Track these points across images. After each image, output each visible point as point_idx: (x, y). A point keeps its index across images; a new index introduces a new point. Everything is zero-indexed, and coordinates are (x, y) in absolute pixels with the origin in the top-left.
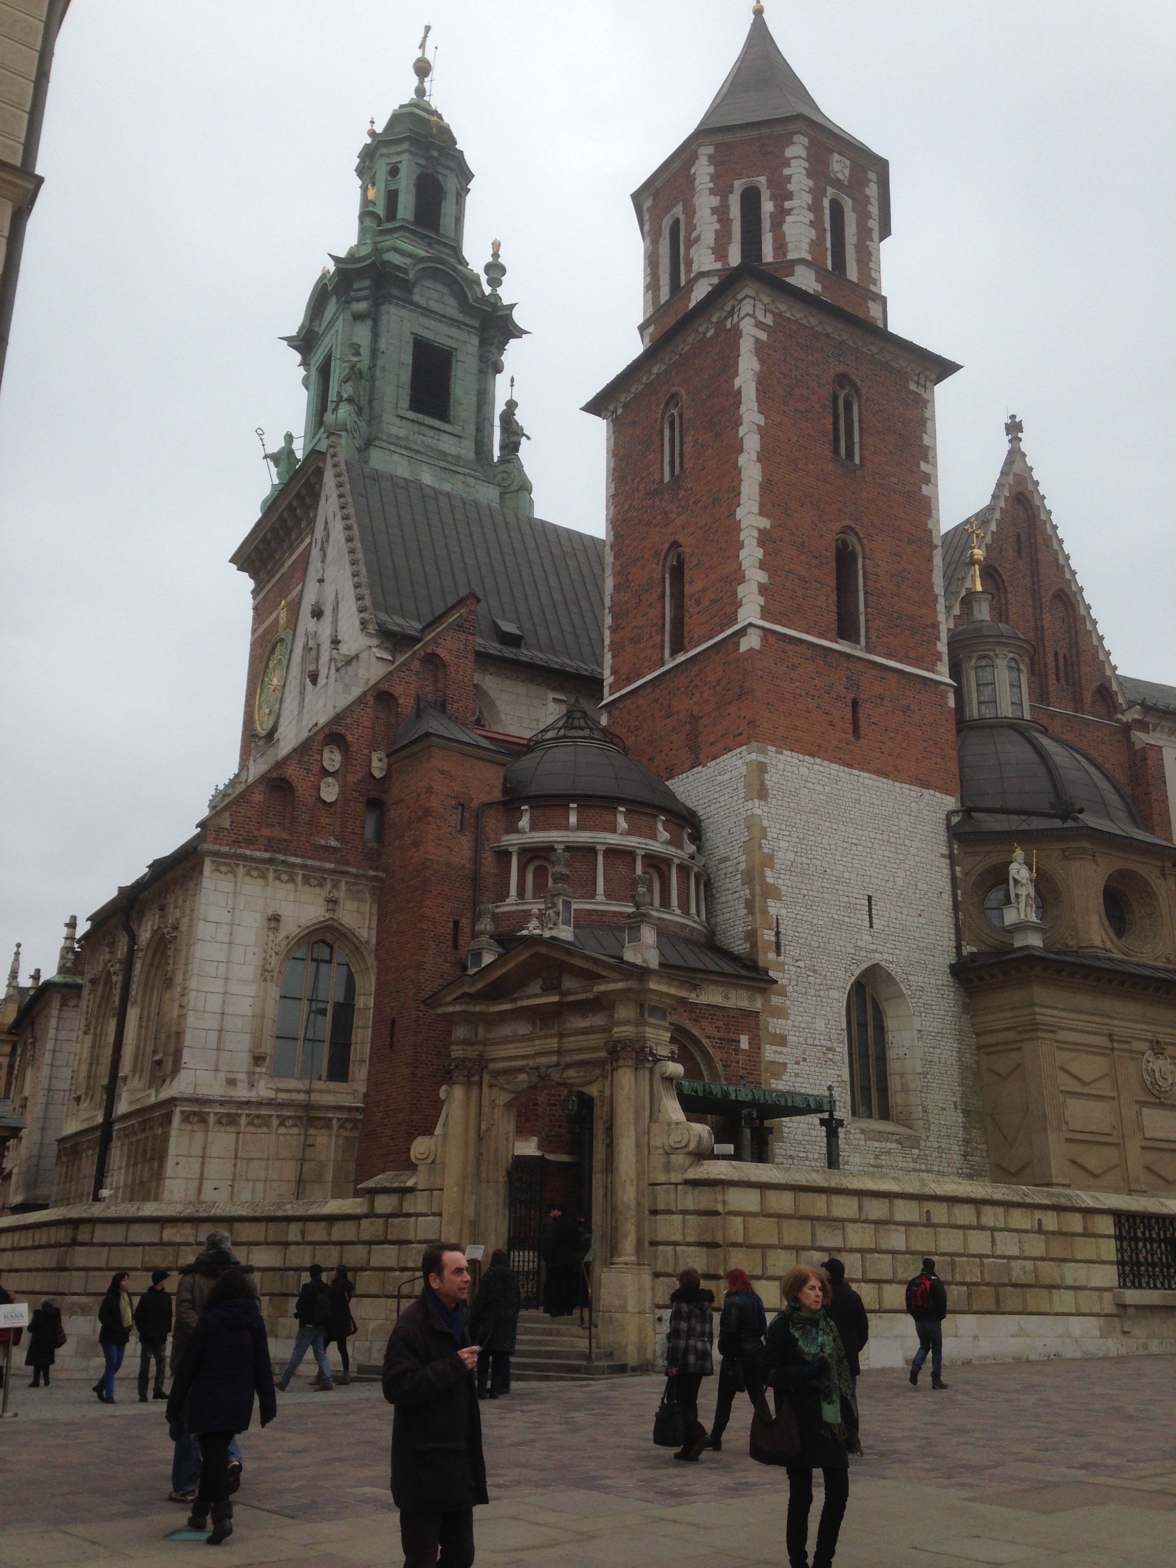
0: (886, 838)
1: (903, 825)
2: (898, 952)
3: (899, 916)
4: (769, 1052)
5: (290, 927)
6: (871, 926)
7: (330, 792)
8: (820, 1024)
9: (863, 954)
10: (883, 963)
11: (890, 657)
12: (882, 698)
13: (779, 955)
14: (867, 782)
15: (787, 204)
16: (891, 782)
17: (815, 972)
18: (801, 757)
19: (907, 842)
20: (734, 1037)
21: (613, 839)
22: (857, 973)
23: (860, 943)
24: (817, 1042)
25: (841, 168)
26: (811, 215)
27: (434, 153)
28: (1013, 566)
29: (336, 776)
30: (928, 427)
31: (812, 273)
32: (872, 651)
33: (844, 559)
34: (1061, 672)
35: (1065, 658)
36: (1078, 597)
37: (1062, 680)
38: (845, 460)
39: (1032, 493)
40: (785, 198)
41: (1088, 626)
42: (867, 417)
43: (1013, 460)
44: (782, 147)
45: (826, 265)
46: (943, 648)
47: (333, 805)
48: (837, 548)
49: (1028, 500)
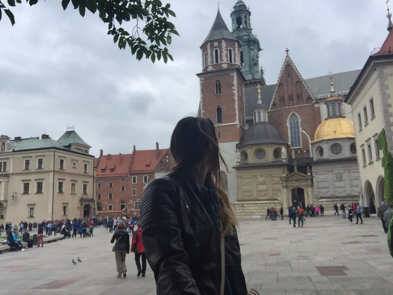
7: (167, 161)
11: (226, 123)
12: (224, 130)
15: (208, 56)
25: (216, 44)
26: (211, 56)
27: (238, 13)
28: (287, 81)
29: (168, 159)
30: (234, 80)
31: (211, 66)
32: (223, 123)
33: (219, 110)
34: (299, 98)
35: (301, 94)
36: (302, 81)
37: (300, 99)
38: (218, 94)
39: (291, 63)
40: (207, 55)
41: (305, 86)
42: (222, 85)
43: (286, 58)
44: (207, 46)
45: (213, 63)
46: (237, 117)
47: (168, 163)
48: (217, 109)
49: (290, 65)
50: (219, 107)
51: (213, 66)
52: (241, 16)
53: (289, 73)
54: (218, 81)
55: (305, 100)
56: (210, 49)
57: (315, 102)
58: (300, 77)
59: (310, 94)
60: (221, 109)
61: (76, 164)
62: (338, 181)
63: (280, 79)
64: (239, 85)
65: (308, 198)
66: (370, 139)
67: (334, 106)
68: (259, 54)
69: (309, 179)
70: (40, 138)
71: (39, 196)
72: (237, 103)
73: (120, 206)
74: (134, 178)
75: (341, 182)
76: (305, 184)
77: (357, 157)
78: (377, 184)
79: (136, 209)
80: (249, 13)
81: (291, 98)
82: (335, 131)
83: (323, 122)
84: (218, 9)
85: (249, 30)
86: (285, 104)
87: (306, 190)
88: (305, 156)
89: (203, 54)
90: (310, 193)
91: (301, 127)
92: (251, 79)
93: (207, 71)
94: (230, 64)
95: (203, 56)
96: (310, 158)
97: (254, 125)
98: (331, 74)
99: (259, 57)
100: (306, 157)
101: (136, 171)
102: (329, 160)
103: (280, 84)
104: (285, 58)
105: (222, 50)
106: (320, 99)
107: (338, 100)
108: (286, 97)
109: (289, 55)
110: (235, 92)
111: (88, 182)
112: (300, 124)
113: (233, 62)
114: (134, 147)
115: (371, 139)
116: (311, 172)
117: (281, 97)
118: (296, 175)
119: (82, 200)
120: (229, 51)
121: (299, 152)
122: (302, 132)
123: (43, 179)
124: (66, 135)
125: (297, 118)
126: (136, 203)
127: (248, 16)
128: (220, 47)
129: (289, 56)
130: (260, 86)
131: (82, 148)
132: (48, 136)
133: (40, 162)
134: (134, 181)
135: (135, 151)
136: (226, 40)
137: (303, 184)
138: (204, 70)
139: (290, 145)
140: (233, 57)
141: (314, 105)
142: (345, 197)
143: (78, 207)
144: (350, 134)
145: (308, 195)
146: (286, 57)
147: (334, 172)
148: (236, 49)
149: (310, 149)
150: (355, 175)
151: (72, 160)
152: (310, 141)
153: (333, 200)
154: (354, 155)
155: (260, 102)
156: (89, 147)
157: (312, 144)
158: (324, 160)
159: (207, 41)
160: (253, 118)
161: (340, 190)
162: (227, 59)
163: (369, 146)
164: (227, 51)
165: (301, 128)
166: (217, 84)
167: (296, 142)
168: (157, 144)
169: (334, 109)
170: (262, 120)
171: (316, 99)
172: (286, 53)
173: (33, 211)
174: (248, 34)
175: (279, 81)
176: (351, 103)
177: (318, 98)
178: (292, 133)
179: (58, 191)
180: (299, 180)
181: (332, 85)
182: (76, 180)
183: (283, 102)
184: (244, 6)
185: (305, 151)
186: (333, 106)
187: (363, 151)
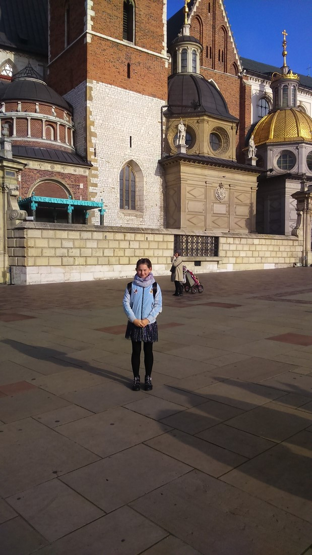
0: (138, 116)
1: (145, 111)
2: (140, 156)
3: (141, 143)
4: (91, 189)
6: (131, 147)
8: (110, 180)
9: (127, 156)
10: (134, 160)
11: (143, 47)
12: (139, 63)
13: (95, 156)
14: (132, 95)
16: (141, 95)
17: (109, 163)
18: (106, 85)
19: (146, 117)
20: (77, 184)
21: (34, 115)
22: (124, 163)
23: (126, 153)
24: (108, 186)
28: (207, 17)
32: (135, 44)
35: (223, 52)
36: (229, 29)
41: (232, 40)
48: (124, 3)
53: (209, 4)
55: (229, 67)
57: (244, 76)
60: (132, 7)
81: (209, 52)
103: (196, 17)
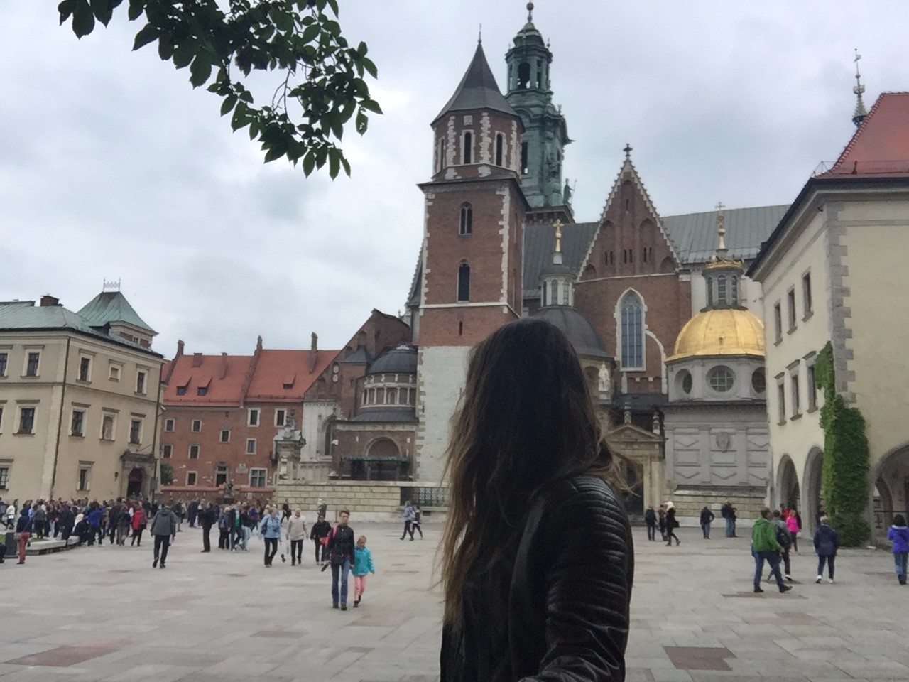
4: (417, 442)
5: (324, 418)
7: (335, 379)
8: (438, 432)
11: (479, 302)
12: (472, 319)
13: (423, 412)
15: (448, 145)
20: (406, 439)
21: (380, 385)
24: (436, 437)
25: (468, 120)
26: (454, 147)
27: (524, 53)
28: (622, 217)
29: (337, 374)
30: (504, 206)
31: (453, 170)
32: (471, 302)
33: (465, 271)
34: (647, 257)
35: (650, 249)
36: (657, 220)
37: (648, 260)
38: (466, 234)
39: (634, 178)
40: (447, 143)
41: (662, 231)
42: (474, 215)
43: (624, 166)
44: (447, 123)
45: (459, 163)
46: (504, 291)
47: (337, 382)
48: (461, 268)
49: (631, 183)
50: (464, 265)
51: (457, 169)
52: (528, 62)
53: (628, 201)
54: (467, 204)
55: (658, 265)
56: (454, 130)
57: (680, 271)
58: (651, 211)
59: (672, 250)
60: (468, 269)
61: (119, 372)
62: (720, 451)
63: (607, 213)
64: (514, 217)
65: (651, 486)
66: (798, 361)
67: (724, 282)
68: (563, 151)
69: (654, 443)
70: (38, 304)
71: (25, 440)
72: (505, 258)
73: (216, 475)
74: (254, 414)
75: (728, 453)
76: (647, 453)
77: (765, 401)
78: (807, 462)
79: (252, 485)
80: (549, 57)
81: (628, 256)
82: (721, 339)
83: (696, 315)
84: (480, 41)
85: (546, 94)
86: (615, 269)
87: (648, 467)
88: (651, 389)
89: (437, 139)
90: (656, 475)
91: (646, 323)
92: (542, 205)
93: (444, 179)
94: (497, 169)
95: (436, 144)
96: (663, 395)
97: (542, 310)
98: (722, 209)
99: (563, 157)
100: (653, 391)
101: (259, 396)
102: (703, 402)
103: (606, 223)
104: (622, 165)
105: (482, 135)
106: (694, 264)
107: (732, 269)
108: (618, 252)
109: (631, 158)
110: (504, 232)
111: (144, 416)
112: (644, 316)
113: (504, 165)
114: (260, 339)
115: (799, 363)
116: (662, 426)
117: (606, 253)
118: (628, 432)
119: (125, 457)
120: (496, 138)
121: (638, 380)
122: (646, 335)
123: (37, 401)
124: (101, 301)
125: (638, 301)
126: (254, 472)
127: (544, 63)
128: (477, 126)
129: (630, 161)
130: (562, 225)
131: (136, 333)
132: (57, 300)
133: (33, 359)
134: (253, 421)
135: (260, 350)
136: (492, 112)
137: (641, 453)
138: (435, 176)
139: (619, 362)
140: (504, 152)
141: (678, 277)
142: (734, 488)
143: (116, 474)
144: (753, 348)
145: (651, 478)
146: (625, 162)
147: (713, 431)
148: (512, 136)
149: (664, 375)
150: (759, 441)
151: (110, 361)
152: (664, 358)
153: (706, 493)
154: (760, 396)
155: (558, 260)
156: (153, 333)
157: (668, 364)
158: (691, 401)
159: (448, 112)
160: (540, 296)
161: (724, 472)
162: (490, 156)
163: (795, 379)
164: (493, 139)
165: (645, 326)
166: (463, 211)
167: (632, 357)
168: (314, 337)
169: (722, 289)
170: (561, 302)
171: (685, 262)
172: (625, 153)
173: (6, 475)
174: (542, 104)
175: (605, 216)
176: (761, 279)
177: (689, 262)
178: (624, 335)
179: (70, 432)
180: (633, 443)
181: (721, 234)
182: (116, 409)
183: (609, 263)
184: (539, 39)
185: (651, 379)
186: (720, 282)
187: (781, 387)
